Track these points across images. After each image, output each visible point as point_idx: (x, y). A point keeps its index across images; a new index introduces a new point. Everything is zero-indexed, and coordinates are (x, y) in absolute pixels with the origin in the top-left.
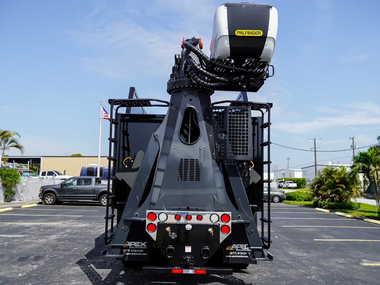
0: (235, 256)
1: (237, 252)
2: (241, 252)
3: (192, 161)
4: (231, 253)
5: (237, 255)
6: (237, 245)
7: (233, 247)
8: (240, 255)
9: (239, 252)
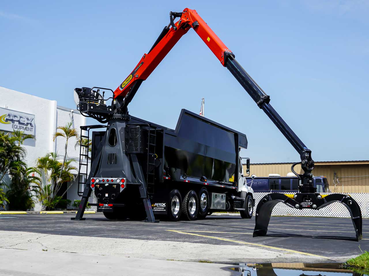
0: (156, 210)
1: (158, 207)
2: (160, 207)
3: (114, 154)
4: (154, 208)
5: (158, 209)
6: (158, 203)
7: (155, 205)
8: (159, 209)
9: (159, 207)
